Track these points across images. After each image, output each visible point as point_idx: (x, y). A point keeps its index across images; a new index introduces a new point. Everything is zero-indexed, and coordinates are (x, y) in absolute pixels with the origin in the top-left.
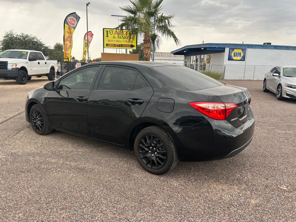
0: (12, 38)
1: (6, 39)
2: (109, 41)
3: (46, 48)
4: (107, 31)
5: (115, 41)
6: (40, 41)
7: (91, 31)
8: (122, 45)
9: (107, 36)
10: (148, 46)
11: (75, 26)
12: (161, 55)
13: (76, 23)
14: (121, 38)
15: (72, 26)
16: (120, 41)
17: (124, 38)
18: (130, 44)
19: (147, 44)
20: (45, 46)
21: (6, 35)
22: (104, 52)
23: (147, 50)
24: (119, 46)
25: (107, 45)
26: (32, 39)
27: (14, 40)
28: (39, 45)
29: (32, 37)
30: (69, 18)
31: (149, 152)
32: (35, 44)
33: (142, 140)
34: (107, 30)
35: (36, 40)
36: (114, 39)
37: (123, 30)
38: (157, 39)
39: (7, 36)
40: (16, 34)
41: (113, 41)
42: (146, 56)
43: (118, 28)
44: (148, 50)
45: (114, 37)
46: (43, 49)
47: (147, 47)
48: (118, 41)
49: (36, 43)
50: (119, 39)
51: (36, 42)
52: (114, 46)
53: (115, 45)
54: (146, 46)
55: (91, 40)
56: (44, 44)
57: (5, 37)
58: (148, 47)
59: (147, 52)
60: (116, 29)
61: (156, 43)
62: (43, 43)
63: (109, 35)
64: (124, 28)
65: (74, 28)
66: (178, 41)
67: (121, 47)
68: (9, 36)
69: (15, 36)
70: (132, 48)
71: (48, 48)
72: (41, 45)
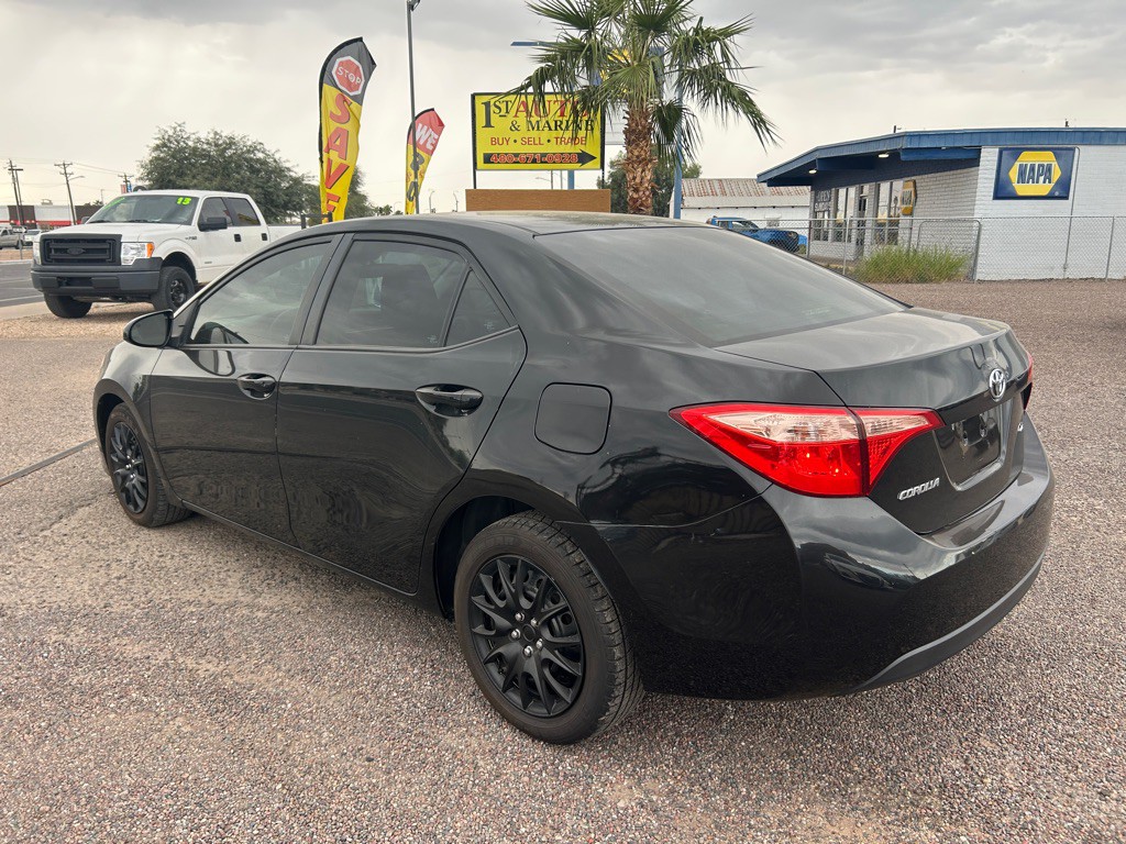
0: (182, 150)
1: (162, 155)
2: (494, 141)
3: (297, 181)
4: (487, 105)
5: (519, 141)
6: (277, 156)
7: (433, 110)
8: (544, 155)
9: (488, 124)
10: (643, 153)
11: (359, 92)
12: (718, 191)
13: (363, 80)
14: (541, 128)
15: (351, 94)
16: (537, 142)
17: (553, 128)
18: (578, 149)
19: (637, 145)
20: (292, 174)
21: (158, 142)
23: (640, 170)
24: (534, 161)
25: (488, 159)
26: (248, 151)
27: (186, 158)
28: (272, 172)
29: (249, 143)
30: (341, 64)
31: (514, 633)
32: (259, 171)
33: (483, 577)
34: (486, 99)
35: (260, 155)
36: (515, 135)
37: (547, 98)
38: (682, 126)
39: (164, 145)
40: (193, 137)
41: (511, 141)
42: (635, 196)
43: (522, 88)
44: (643, 171)
45: (514, 127)
46: (287, 185)
47: (637, 157)
48: (526, 141)
49: (261, 164)
50: (534, 134)
51: (263, 163)
52: (516, 160)
53: (516, 155)
54: (636, 153)
55: (437, 141)
56: (289, 170)
57: (157, 148)
58: (644, 159)
59: (638, 180)
60: (518, 92)
61: (678, 137)
62: (287, 165)
63: (494, 118)
64: (548, 87)
65: (359, 99)
66: (768, 130)
67: (542, 162)
68: (171, 142)
69: (191, 143)
70: (585, 166)
71: (304, 182)
72: (280, 172)
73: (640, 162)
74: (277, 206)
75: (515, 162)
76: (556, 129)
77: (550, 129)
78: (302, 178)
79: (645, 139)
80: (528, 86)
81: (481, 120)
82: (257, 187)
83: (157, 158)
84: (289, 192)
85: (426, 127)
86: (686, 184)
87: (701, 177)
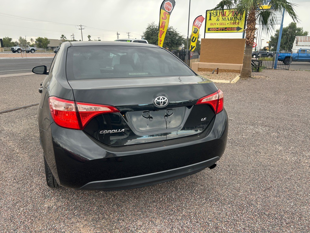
0: (153, 29)
2: (211, 24)
3: (180, 37)
4: (211, 13)
5: (219, 24)
6: (176, 30)
7: (201, 16)
8: (226, 28)
9: (210, 19)
10: (252, 27)
11: (171, 11)
13: (172, 8)
14: (226, 20)
15: (168, 12)
16: (224, 24)
18: (236, 26)
19: (250, 24)
20: (179, 35)
21: (148, 27)
22: (204, 38)
23: (250, 32)
24: (223, 30)
25: (209, 29)
26: (169, 29)
27: (154, 31)
28: (174, 35)
29: (169, 27)
30: (166, 3)
32: (171, 34)
35: (172, 30)
36: (218, 22)
37: (224, 11)
38: (270, 18)
39: (149, 28)
40: (156, 25)
41: (216, 24)
42: (248, 41)
43: (216, 8)
44: (251, 32)
45: (218, 20)
46: (178, 38)
47: (250, 28)
48: (221, 24)
49: (172, 32)
50: (224, 22)
51: (173, 32)
52: (218, 30)
53: (218, 28)
54: (249, 27)
55: (201, 25)
56: (179, 34)
57: (147, 28)
58: (252, 29)
59: (249, 36)
62: (178, 33)
63: (212, 17)
64: (225, 7)
65: (170, 13)
66: (296, 18)
67: (225, 30)
68: (151, 27)
69: (155, 27)
70: (238, 31)
71: (182, 37)
72: (176, 34)
73: (250, 30)
74: (174, 44)
75: (217, 30)
77: (229, 20)
78: (182, 36)
79: (253, 22)
81: (208, 18)
82: (170, 38)
83: (147, 31)
84: (178, 40)
85: (198, 21)
86: (299, 38)
87: (308, 35)
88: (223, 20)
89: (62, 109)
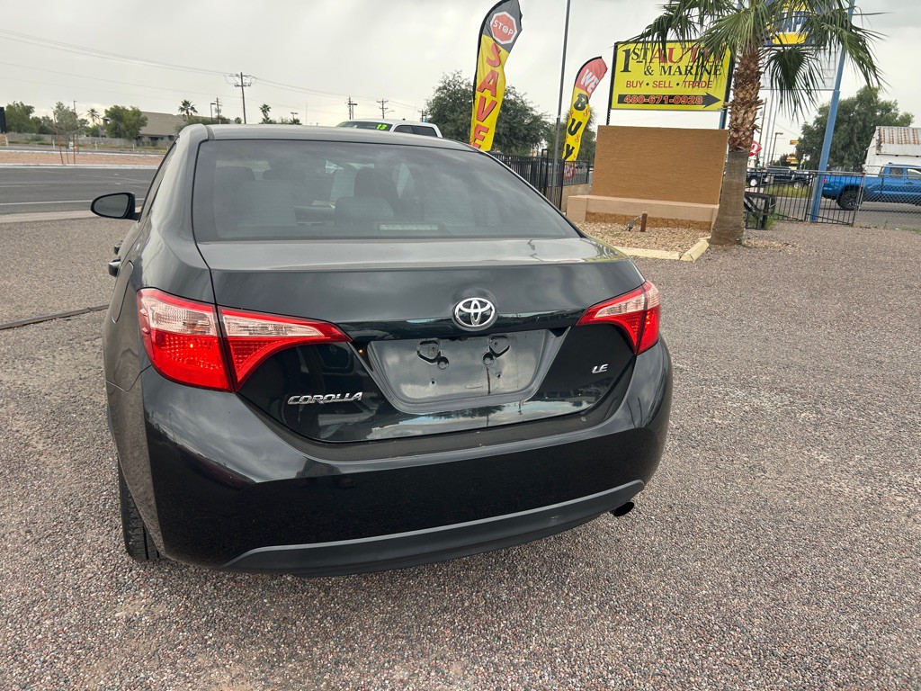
0: (456, 92)
1: (442, 96)
2: (629, 84)
3: (536, 119)
4: (627, 52)
5: (651, 84)
6: (524, 99)
7: (601, 57)
8: (671, 97)
9: (626, 69)
10: (748, 96)
11: (511, 41)
13: (516, 32)
14: (672, 73)
15: (502, 43)
16: (667, 85)
17: (683, 72)
18: (704, 92)
19: (743, 88)
20: (533, 112)
21: (441, 85)
22: (608, 123)
23: (743, 111)
24: (662, 102)
25: (622, 99)
27: (459, 98)
28: (519, 111)
32: (509, 110)
34: (626, 48)
35: (511, 97)
36: (648, 79)
38: (804, 69)
39: (445, 88)
40: (465, 82)
41: (644, 85)
42: (735, 136)
44: (746, 112)
45: (648, 72)
46: (529, 121)
47: (742, 99)
48: (658, 84)
49: (512, 104)
50: (666, 78)
51: (514, 103)
52: (647, 101)
53: (647, 97)
54: (741, 96)
55: (596, 85)
56: (532, 109)
57: (440, 89)
58: (748, 102)
59: (739, 121)
61: (800, 82)
62: (531, 105)
63: (632, 63)
65: (509, 48)
67: (669, 103)
68: (450, 86)
69: (463, 87)
70: (708, 108)
71: (543, 120)
72: (524, 110)
73: (744, 104)
74: (518, 139)
75: (645, 103)
76: (686, 74)
77: (681, 74)
78: (541, 117)
79: (751, 82)
80: (648, 34)
81: (620, 66)
82: (506, 122)
83: (439, 98)
84: (529, 127)
85: (591, 74)
86: (886, 131)
87: (912, 125)
88: (665, 73)
89: (176, 327)
